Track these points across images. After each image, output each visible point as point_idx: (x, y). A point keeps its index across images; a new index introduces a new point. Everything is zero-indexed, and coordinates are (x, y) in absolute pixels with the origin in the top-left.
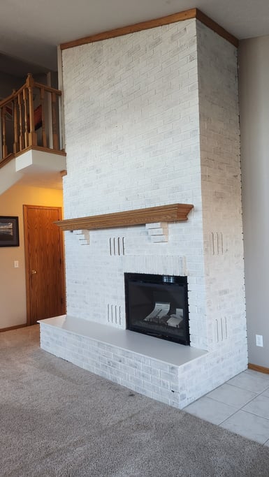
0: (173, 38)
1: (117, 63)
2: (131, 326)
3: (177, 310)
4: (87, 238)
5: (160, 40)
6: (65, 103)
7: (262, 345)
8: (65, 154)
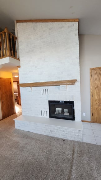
0: (68, 27)
1: (44, 31)
2: (51, 116)
3: (64, 110)
4: (32, 90)
5: (63, 27)
6: (19, 42)
7: (85, 115)
8: (20, 60)
